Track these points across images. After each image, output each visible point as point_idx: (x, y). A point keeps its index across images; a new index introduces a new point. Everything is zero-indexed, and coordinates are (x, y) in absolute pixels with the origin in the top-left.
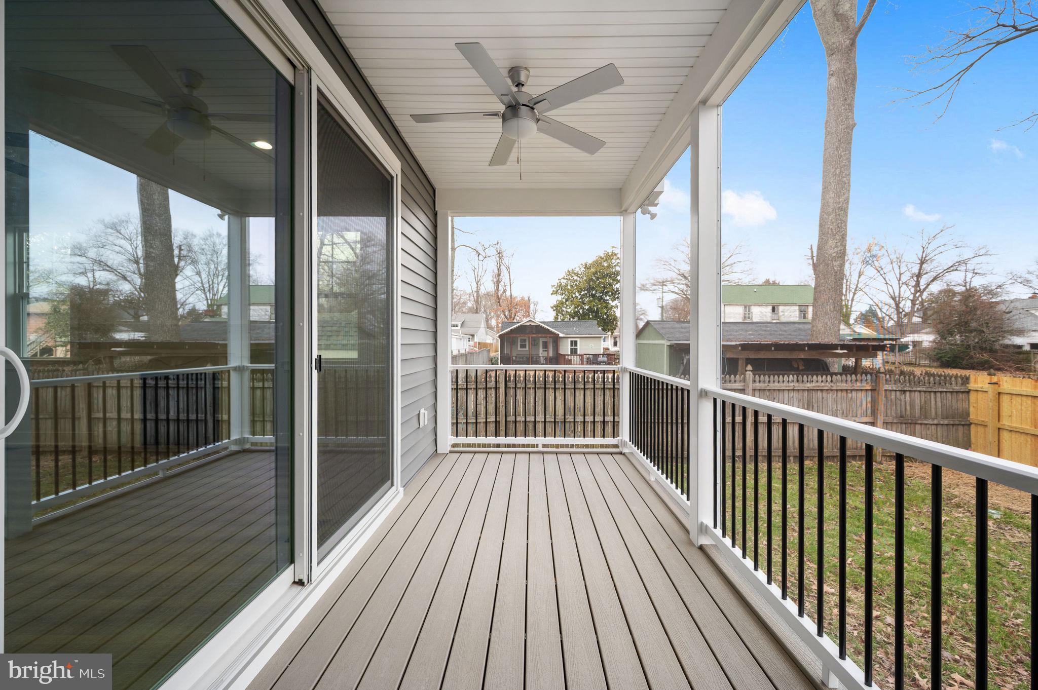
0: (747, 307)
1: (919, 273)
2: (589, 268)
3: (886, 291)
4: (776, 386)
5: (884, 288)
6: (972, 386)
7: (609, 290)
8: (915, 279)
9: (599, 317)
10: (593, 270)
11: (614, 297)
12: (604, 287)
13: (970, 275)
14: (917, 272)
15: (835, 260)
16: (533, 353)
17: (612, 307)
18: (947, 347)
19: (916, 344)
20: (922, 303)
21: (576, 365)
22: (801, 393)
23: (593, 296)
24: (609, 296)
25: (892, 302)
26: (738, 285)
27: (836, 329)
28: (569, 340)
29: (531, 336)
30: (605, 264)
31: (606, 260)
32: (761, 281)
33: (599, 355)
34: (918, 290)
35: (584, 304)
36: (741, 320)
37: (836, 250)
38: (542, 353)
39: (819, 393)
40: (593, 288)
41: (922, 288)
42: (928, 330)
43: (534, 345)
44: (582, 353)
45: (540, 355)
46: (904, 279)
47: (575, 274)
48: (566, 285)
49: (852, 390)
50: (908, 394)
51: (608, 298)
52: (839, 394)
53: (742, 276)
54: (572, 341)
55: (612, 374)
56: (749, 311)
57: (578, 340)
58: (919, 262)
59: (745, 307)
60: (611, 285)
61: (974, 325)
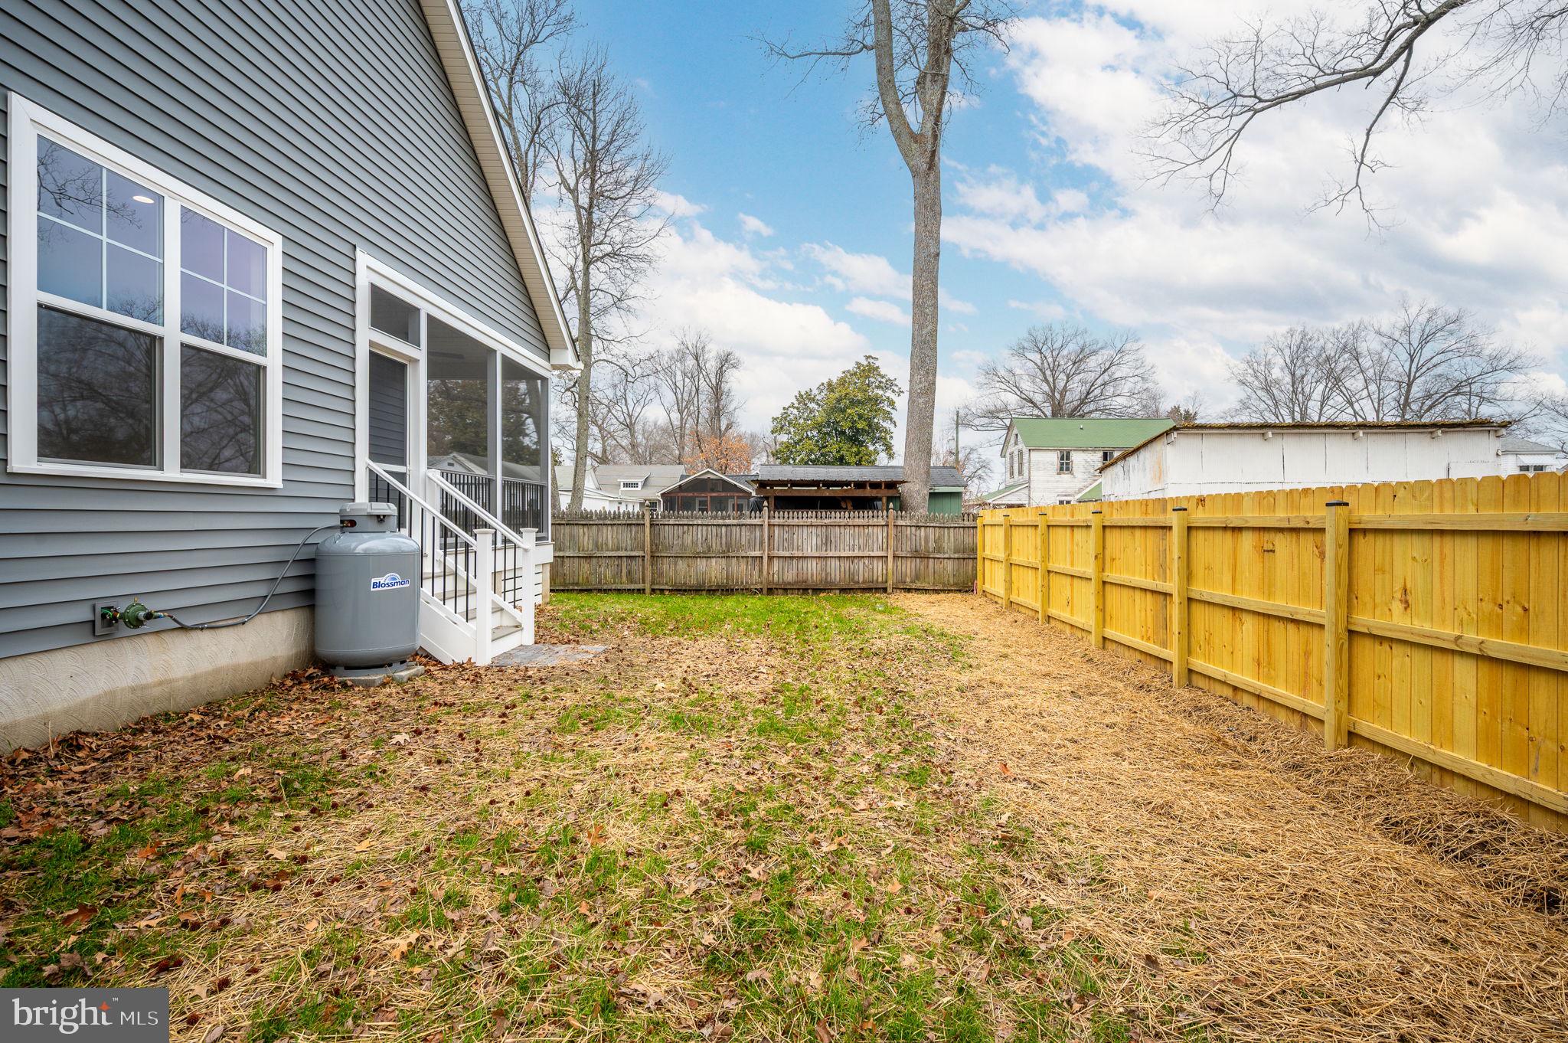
4: (796, 521)
10: (836, 394)
22: (819, 528)
31: (859, 378)
39: (837, 528)
47: (811, 399)
52: (857, 529)
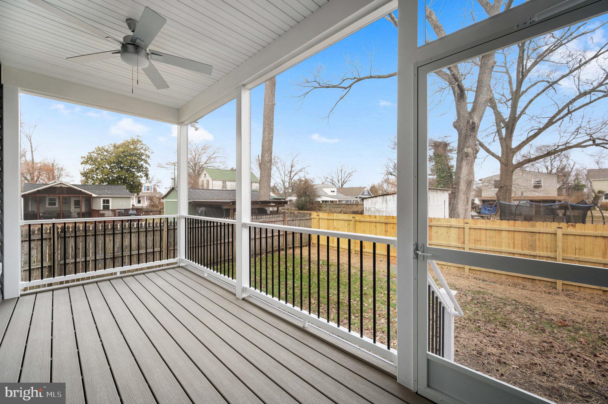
0: (224, 182)
1: (291, 171)
2: (118, 148)
3: (280, 177)
5: (279, 176)
6: (312, 217)
7: (135, 165)
8: (290, 173)
9: (126, 183)
10: (121, 149)
11: (139, 170)
12: (131, 163)
13: (306, 173)
14: (290, 170)
15: (268, 163)
16: (63, 209)
17: (138, 176)
18: (300, 202)
19: (290, 201)
20: (292, 183)
21: (109, 218)
23: (122, 168)
24: (135, 169)
25: (282, 183)
26: (218, 169)
27: (269, 194)
28: (102, 200)
29: (61, 196)
30: (132, 147)
31: (132, 144)
32: (229, 168)
33: (129, 209)
34: (291, 179)
35: (114, 173)
36: (221, 189)
37: (268, 158)
38: (73, 209)
40: (121, 163)
41: (292, 177)
42: (294, 195)
43: (65, 203)
44: (115, 208)
45: (72, 211)
46: (286, 173)
47: (105, 150)
48: (96, 159)
49: (276, 221)
50: (294, 221)
51: (134, 170)
53: (220, 165)
54: (104, 201)
55: (145, 222)
56: (225, 184)
57: (110, 200)
58: (291, 166)
59: (223, 182)
60: (136, 161)
61: (308, 193)
